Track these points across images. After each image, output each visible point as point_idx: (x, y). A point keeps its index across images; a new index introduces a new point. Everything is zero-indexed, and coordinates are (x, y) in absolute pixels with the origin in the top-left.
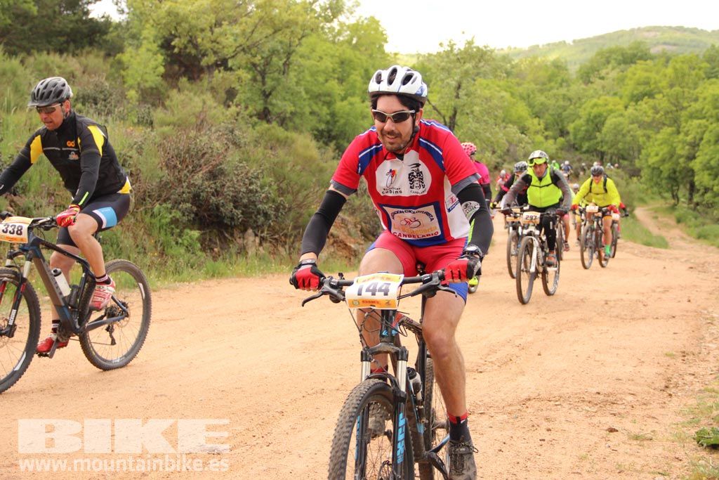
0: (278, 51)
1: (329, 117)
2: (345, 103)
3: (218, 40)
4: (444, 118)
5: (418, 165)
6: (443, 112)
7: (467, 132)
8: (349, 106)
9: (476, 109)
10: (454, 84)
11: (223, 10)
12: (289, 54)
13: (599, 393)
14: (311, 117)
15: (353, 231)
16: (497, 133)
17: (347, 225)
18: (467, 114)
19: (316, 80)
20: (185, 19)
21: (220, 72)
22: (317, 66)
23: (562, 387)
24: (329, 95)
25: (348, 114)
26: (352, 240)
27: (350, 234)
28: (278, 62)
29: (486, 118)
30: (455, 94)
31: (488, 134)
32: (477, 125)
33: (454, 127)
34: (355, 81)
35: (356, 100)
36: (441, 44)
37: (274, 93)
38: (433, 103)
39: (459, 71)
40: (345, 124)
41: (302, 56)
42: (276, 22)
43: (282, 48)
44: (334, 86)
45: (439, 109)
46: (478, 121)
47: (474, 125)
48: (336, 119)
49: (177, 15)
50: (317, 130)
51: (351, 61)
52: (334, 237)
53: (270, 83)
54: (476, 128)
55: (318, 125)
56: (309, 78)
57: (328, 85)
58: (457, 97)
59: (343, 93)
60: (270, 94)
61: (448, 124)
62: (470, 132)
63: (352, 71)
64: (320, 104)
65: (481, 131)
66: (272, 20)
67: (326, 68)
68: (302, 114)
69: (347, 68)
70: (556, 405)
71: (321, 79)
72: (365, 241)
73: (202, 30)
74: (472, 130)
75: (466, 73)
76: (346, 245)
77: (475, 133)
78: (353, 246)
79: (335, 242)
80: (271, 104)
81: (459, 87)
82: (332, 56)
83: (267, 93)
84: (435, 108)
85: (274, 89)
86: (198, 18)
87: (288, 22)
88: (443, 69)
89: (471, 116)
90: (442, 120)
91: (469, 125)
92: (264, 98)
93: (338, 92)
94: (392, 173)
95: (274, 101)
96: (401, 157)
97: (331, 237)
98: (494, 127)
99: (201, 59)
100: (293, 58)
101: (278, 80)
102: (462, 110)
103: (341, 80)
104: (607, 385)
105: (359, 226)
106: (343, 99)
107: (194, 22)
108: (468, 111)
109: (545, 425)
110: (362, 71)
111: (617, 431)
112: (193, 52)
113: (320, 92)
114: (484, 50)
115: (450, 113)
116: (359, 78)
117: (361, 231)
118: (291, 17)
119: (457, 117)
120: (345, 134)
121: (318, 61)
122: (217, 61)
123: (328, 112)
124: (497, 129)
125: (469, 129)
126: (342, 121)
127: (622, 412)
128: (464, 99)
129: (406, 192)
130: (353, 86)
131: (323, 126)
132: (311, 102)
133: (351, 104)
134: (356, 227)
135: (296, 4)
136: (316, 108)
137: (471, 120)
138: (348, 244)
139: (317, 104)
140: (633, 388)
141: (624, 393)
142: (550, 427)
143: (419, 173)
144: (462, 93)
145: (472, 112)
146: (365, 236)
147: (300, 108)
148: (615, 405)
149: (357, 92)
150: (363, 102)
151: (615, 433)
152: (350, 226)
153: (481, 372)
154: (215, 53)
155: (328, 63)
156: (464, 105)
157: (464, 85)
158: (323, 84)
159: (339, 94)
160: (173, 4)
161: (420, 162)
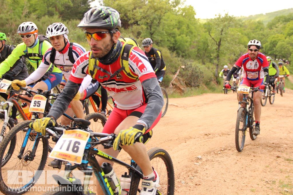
0: (156, 18)
1: (174, 42)
2: (180, 37)
3: (135, 14)
4: (216, 42)
5: (256, 63)
6: (215, 40)
7: (225, 48)
8: (181, 38)
9: (229, 39)
10: (220, 30)
11: (137, 3)
12: (160, 19)
13: (273, 143)
14: (167, 42)
15: (182, 83)
16: (236, 48)
17: (180, 81)
18: (225, 41)
19: (170, 29)
20: (123, 7)
21: (135, 26)
22: (170, 23)
23: (260, 141)
24: (174, 34)
25: (181, 41)
26: (182, 86)
27: (181, 84)
28: (156, 22)
29: (232, 42)
30: (221, 33)
31: (233, 48)
32: (229, 45)
33: (220, 45)
34: (184, 29)
35: (184, 36)
36: (216, 15)
37: (154, 33)
38: (212, 37)
39: (222, 25)
40: (180, 45)
41: (165, 20)
42: (156, 8)
43: (158, 17)
44: (176, 31)
45: (214, 39)
46: (229, 43)
47: (227, 45)
48: (177, 42)
49: (120, 6)
50: (170, 47)
51: (182, 21)
52: (175, 85)
53: (153, 30)
54: (228, 46)
55: (170, 45)
56: (167, 28)
57: (174, 30)
58: (221, 34)
59: (179, 33)
60: (153, 34)
61: (218, 44)
62: (226, 47)
63: (183, 25)
64: (171, 37)
65: (230, 47)
66: (154, 7)
67: (173, 24)
68: (164, 41)
69: (181, 24)
70: (257, 147)
71: (171, 28)
72: (187, 87)
73: (129, 11)
74: (227, 47)
75: (225, 26)
76: (180, 88)
77: (228, 48)
78: (182, 88)
79: (176, 87)
80: (154, 37)
81: (222, 31)
82: (176, 20)
83: (152, 33)
84: (213, 39)
85: (154, 32)
86: (128, 7)
87: (159, 8)
88: (216, 24)
89: (226, 41)
90: (216, 43)
91: (226, 45)
92: (150, 35)
93: (177, 33)
94: (251, 64)
95: (154, 36)
96: (253, 61)
97: (174, 85)
98: (235, 45)
99: (129, 22)
100: (161, 21)
101: (156, 29)
102: (223, 39)
103: (179, 29)
104: (277, 140)
105: (184, 81)
106: (179, 35)
107: (126, 8)
108: (225, 40)
109: (253, 154)
110: (186, 25)
111: (280, 157)
112: (126, 19)
113: (171, 33)
114: (232, 17)
115: (219, 40)
116: (185, 28)
117: (185, 83)
118: (161, 6)
119: (221, 42)
120: (180, 48)
121: (171, 22)
122: (134, 22)
123: (174, 40)
124: (236, 46)
125: (226, 46)
126: (179, 43)
127: (282, 150)
128: (224, 35)
129: (253, 69)
130: (183, 31)
131: (172, 45)
132: (168, 36)
133: (182, 37)
134: (183, 82)
135: (163, 1)
136: (169, 39)
137: (226, 43)
138: (181, 88)
139: (170, 37)
140: (287, 142)
141: (283, 144)
142: (255, 155)
143: (256, 64)
144: (223, 33)
145: (227, 40)
146: (187, 85)
147: (164, 39)
148: (280, 148)
149: (184, 33)
150: (186, 36)
151: (279, 158)
152: (181, 81)
153: (229, 135)
154: (134, 19)
155: (174, 22)
156: (224, 38)
157: (224, 30)
158: (172, 30)
159: (178, 34)
160: (119, 2)
161: (257, 62)
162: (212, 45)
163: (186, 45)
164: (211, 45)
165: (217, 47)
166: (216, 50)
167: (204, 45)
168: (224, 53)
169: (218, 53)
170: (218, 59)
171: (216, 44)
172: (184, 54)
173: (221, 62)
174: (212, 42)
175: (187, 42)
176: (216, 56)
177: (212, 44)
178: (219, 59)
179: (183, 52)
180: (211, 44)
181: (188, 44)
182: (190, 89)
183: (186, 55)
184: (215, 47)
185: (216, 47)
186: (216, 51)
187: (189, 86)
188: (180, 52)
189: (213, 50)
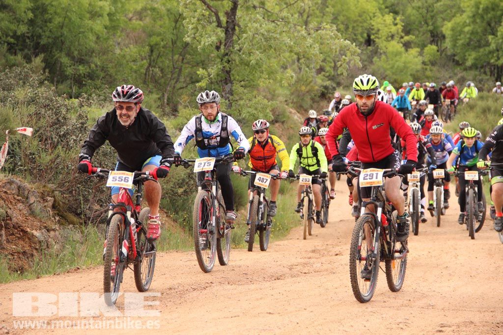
162: (200, 27)
163: (91, 30)
164: (196, 28)
165: (223, 35)
166: (218, 48)
167: (175, 28)
168: (253, 62)
169: (229, 61)
170: (227, 88)
171: (215, 24)
172: (82, 69)
173: (241, 102)
174: (196, 14)
175: (94, 14)
176: (218, 75)
177: (198, 20)
178: (231, 93)
179: (81, 61)
180: (194, 20)
181: (98, 25)
182: (78, 236)
183: (91, 76)
184: (212, 36)
185: (214, 38)
186: (216, 53)
187: (75, 219)
188: (65, 60)
189: (203, 49)
